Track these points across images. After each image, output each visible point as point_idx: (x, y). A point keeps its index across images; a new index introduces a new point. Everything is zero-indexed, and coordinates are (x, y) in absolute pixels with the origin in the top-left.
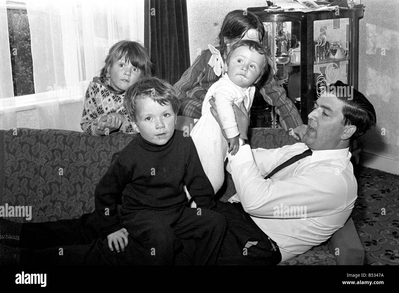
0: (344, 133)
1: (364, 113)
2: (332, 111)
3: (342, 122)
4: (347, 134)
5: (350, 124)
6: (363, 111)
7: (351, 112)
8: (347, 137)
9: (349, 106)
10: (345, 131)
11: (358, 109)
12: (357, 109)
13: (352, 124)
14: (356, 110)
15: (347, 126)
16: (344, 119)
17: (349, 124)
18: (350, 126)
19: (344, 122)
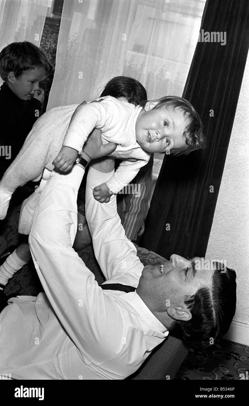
0: (176, 309)
1: (213, 320)
2: (194, 276)
3: (187, 296)
4: (177, 313)
5: (191, 308)
6: (214, 316)
7: (204, 300)
8: (174, 315)
9: (211, 294)
10: (180, 308)
11: (213, 309)
12: (212, 306)
13: (191, 312)
14: (210, 306)
15: (186, 307)
16: (192, 297)
17: (189, 307)
18: (188, 310)
19: (189, 299)
